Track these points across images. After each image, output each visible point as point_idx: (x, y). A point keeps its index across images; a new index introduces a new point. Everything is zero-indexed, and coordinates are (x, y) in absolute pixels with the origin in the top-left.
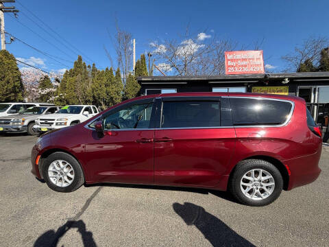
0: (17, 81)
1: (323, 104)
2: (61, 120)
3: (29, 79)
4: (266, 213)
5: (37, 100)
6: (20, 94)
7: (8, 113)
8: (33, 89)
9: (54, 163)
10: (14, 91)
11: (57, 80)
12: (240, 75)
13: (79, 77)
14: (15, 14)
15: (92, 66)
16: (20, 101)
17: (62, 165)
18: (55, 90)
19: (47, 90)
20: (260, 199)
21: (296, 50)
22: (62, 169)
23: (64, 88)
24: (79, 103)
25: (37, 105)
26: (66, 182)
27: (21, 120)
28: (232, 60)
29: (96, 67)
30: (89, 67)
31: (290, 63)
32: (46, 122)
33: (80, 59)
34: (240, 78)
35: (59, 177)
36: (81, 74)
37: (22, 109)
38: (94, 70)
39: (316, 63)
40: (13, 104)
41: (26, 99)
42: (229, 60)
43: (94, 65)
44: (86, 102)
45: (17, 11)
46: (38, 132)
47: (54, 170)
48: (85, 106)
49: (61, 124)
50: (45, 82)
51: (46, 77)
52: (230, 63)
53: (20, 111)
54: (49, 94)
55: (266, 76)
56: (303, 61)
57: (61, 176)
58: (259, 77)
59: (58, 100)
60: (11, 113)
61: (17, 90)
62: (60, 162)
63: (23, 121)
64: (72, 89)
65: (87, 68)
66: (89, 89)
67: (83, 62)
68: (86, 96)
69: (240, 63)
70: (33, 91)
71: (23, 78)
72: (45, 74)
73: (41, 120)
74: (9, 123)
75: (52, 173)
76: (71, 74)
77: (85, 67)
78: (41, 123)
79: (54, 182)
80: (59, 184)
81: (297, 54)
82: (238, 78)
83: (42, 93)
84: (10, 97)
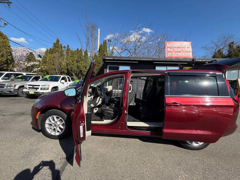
0: (9, 55)
1: (231, 81)
2: (44, 86)
3: (18, 54)
4: (202, 154)
5: (24, 70)
6: (11, 66)
7: (2, 79)
8: (21, 62)
9: (50, 118)
10: (7, 62)
11: (40, 56)
12: (176, 58)
13: (57, 55)
14: (9, 5)
16: (11, 71)
17: (56, 119)
18: (38, 63)
19: (32, 63)
20: (197, 145)
21: (213, 42)
22: (56, 123)
23: (45, 62)
24: (56, 74)
25: (24, 74)
26: (58, 131)
27: (13, 85)
28: (170, 48)
30: (64, 47)
31: (208, 51)
32: (33, 87)
33: (58, 41)
34: (175, 60)
35: (53, 128)
36: (59, 52)
37: (13, 77)
38: (68, 49)
39: (225, 52)
40: (6, 73)
41: (15, 69)
42: (168, 47)
44: (61, 73)
45: (11, 3)
46: (26, 94)
47: (50, 123)
48: (62, 76)
49: (44, 89)
50: (30, 57)
51: (31, 53)
52: (169, 49)
53: (11, 78)
54: (33, 66)
55: (193, 60)
56: (217, 50)
57: (55, 127)
58: (189, 60)
59: (39, 71)
60: (4, 79)
61: (9, 62)
62: (55, 117)
63: (15, 86)
64: (51, 63)
65: (63, 48)
66: (64, 64)
67: (60, 43)
68: (62, 69)
69: (176, 50)
70: (21, 63)
71: (13, 53)
72: (30, 51)
73: (29, 85)
74: (3, 87)
75: (48, 125)
76: (50, 52)
77: (61, 48)
78: (29, 88)
79: (49, 132)
80: (53, 133)
81: (213, 45)
82: (174, 60)
83: (28, 65)
84: (3, 67)
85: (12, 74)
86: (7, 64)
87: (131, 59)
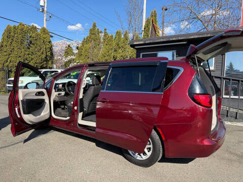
0: (48, 51)
6: (50, 62)
11: (77, 48)
13: (92, 44)
15: (103, 31)
16: (49, 68)
18: (75, 57)
19: (69, 58)
23: (80, 55)
25: (59, 71)
29: (107, 31)
33: (94, 26)
36: (95, 40)
37: (49, 75)
38: (106, 35)
40: (44, 70)
41: (55, 66)
43: (105, 30)
50: (68, 51)
51: (69, 46)
54: (70, 61)
61: (49, 59)
64: (86, 56)
65: (100, 34)
67: (97, 28)
70: (59, 59)
71: (54, 48)
72: (68, 43)
76: (86, 41)
83: (65, 61)
84: (43, 65)
85: (48, 71)
86: (46, 60)
87: (171, 39)
